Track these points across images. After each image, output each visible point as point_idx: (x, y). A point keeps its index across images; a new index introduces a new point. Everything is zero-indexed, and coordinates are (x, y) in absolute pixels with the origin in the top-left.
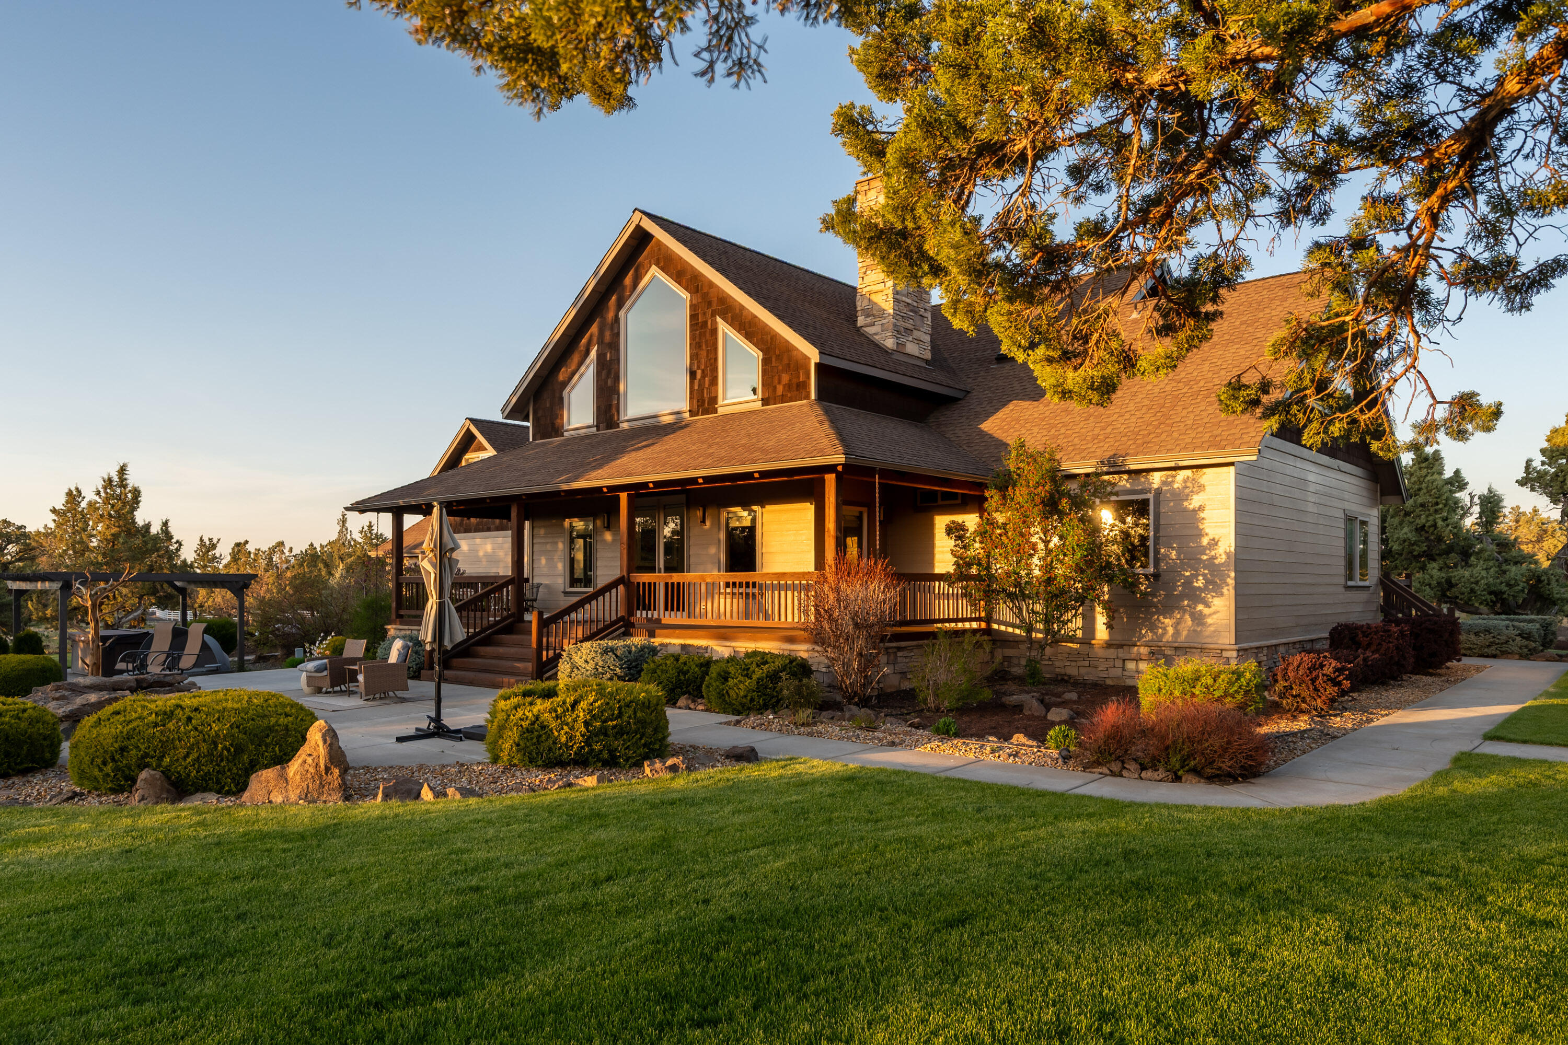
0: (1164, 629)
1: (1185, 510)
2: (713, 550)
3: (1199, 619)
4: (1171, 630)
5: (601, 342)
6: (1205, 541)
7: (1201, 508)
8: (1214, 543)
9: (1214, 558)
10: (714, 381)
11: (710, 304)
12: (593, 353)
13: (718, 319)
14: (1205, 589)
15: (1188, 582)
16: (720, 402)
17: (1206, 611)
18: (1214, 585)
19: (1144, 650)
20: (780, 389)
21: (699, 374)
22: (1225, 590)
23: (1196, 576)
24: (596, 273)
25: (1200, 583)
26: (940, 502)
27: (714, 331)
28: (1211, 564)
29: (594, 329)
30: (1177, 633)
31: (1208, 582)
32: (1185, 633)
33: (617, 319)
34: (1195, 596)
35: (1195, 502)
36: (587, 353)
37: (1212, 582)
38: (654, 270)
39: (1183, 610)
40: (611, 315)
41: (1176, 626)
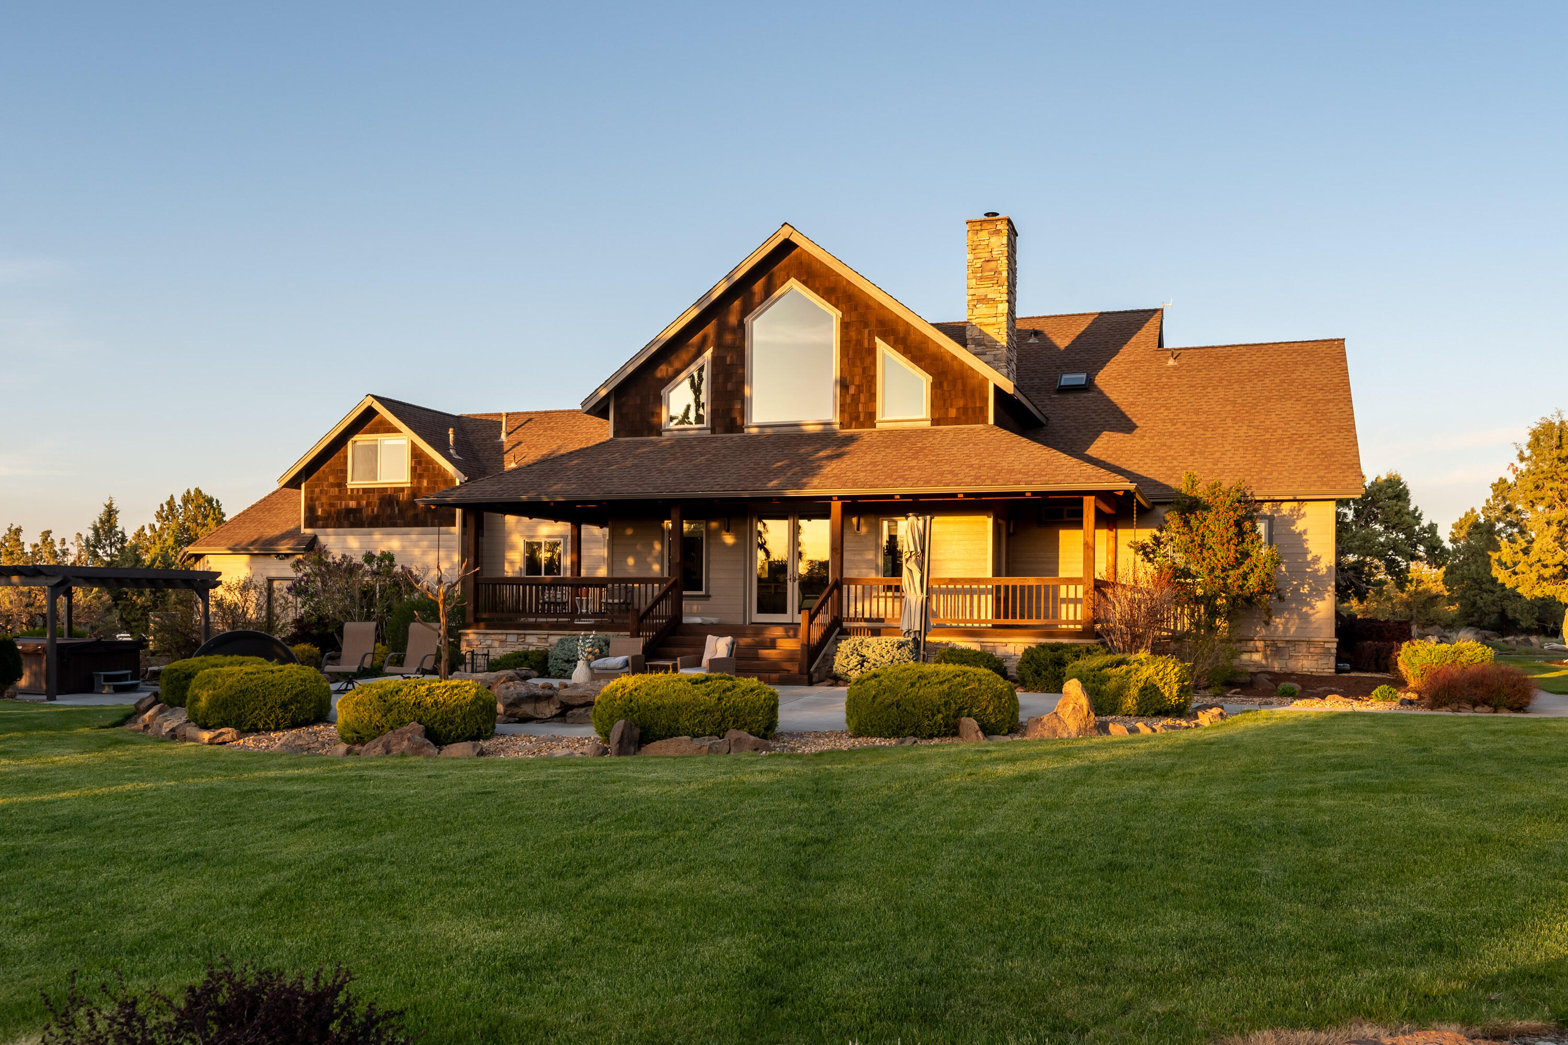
0: (1276, 628)
1: (1293, 532)
2: (870, 556)
3: (1305, 618)
4: (1281, 627)
5: (719, 345)
6: (1309, 557)
7: (1305, 532)
8: (1316, 559)
9: (1318, 570)
10: (872, 397)
11: (866, 324)
12: (708, 354)
13: (877, 340)
14: (1310, 594)
15: (1296, 590)
16: (879, 417)
17: (1311, 612)
18: (1317, 593)
19: (1260, 644)
20: (953, 413)
21: (852, 390)
22: (1326, 596)
23: (1303, 585)
24: (728, 277)
25: (1306, 590)
26: (1066, 519)
27: (872, 351)
28: (1315, 575)
29: (710, 329)
30: (1286, 629)
31: (1312, 589)
32: (1293, 630)
33: (741, 326)
34: (1302, 600)
35: (1299, 526)
36: (699, 353)
37: (1317, 590)
38: (794, 284)
39: (1291, 611)
40: (733, 320)
41: (1285, 625)
